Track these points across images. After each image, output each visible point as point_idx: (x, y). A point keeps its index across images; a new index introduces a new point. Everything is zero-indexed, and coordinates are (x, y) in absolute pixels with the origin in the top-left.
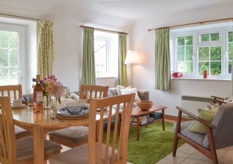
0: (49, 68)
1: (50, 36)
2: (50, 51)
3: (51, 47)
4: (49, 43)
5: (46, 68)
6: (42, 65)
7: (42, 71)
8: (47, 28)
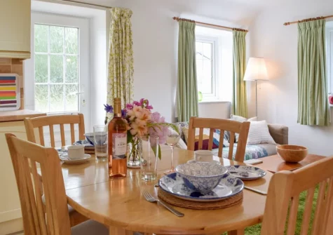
0: (127, 86)
1: (128, 34)
2: (127, 58)
3: (128, 52)
4: (125, 45)
5: (122, 86)
6: (115, 80)
7: (115, 90)
8: (123, 21)
